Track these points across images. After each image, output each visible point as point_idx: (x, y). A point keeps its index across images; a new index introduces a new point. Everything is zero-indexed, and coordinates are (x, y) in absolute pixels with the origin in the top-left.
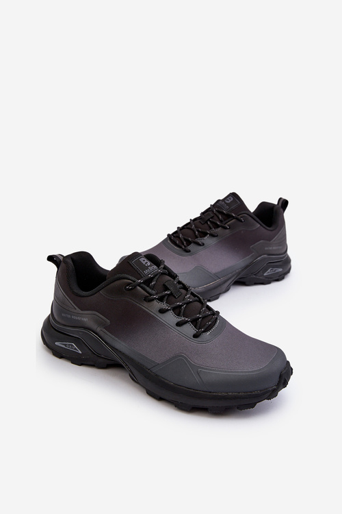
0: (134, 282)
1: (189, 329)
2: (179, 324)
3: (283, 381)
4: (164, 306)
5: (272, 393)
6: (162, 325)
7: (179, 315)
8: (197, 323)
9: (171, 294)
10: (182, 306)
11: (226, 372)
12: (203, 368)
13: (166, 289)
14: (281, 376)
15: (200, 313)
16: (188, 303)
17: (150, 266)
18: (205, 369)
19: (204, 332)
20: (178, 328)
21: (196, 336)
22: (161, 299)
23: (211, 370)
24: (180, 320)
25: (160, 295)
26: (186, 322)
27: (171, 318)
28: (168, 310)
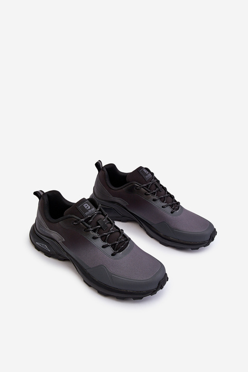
0: (79, 220)
1: (110, 250)
2: (104, 247)
3: (160, 286)
4: (96, 234)
5: (153, 292)
6: (94, 246)
7: (104, 241)
8: (115, 247)
9: (101, 228)
10: (107, 235)
13: (98, 225)
14: (159, 284)
15: (117, 241)
16: (111, 234)
17: (90, 209)
18: (116, 275)
19: (118, 252)
20: (103, 249)
21: (113, 255)
22: (94, 231)
24: (105, 244)
25: (94, 228)
26: (108, 246)
27: (99, 243)
28: (98, 238)
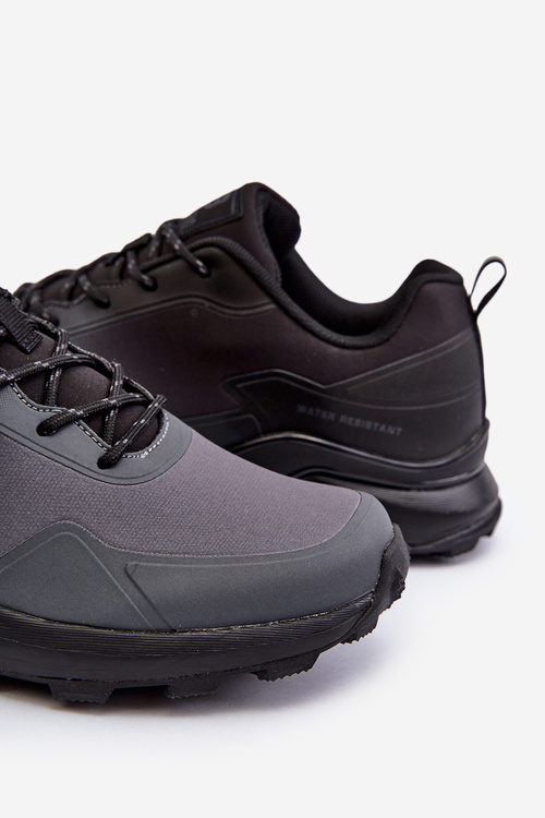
1: (82, 443)
2: (45, 429)
3: (390, 579)
5: (357, 621)
7: (43, 400)
8: (104, 424)
9: (10, 338)
10: (48, 371)
11: (217, 561)
12: (141, 558)
14: (383, 564)
15: (108, 394)
16: (67, 367)
18: (149, 559)
19: (131, 448)
20: (45, 440)
21: (105, 463)
23: (169, 561)
24: (48, 415)
26: (68, 422)
27: (17, 411)
28: (3, 385)
